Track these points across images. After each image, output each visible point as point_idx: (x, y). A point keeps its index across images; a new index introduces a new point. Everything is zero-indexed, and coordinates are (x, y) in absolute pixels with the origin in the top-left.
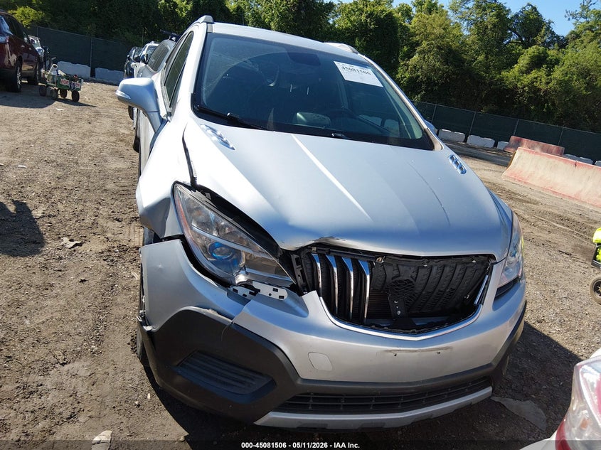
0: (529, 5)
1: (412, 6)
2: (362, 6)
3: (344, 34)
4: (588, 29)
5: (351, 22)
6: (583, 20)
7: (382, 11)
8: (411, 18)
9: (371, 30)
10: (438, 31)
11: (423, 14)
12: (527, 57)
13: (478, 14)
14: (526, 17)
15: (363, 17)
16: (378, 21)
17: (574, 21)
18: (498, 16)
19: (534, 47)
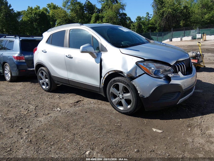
0: (87, 1)
1: (47, 8)
2: (31, 11)
3: (28, 22)
4: (106, 5)
5: (29, 18)
6: (103, 3)
7: (39, 11)
8: (49, 12)
9: (38, 19)
10: (63, 15)
11: (52, 10)
12: (94, 18)
13: (73, 6)
14: (88, 5)
15: (33, 15)
16: (39, 15)
17: (100, 3)
18: (80, 6)
19: (94, 14)
